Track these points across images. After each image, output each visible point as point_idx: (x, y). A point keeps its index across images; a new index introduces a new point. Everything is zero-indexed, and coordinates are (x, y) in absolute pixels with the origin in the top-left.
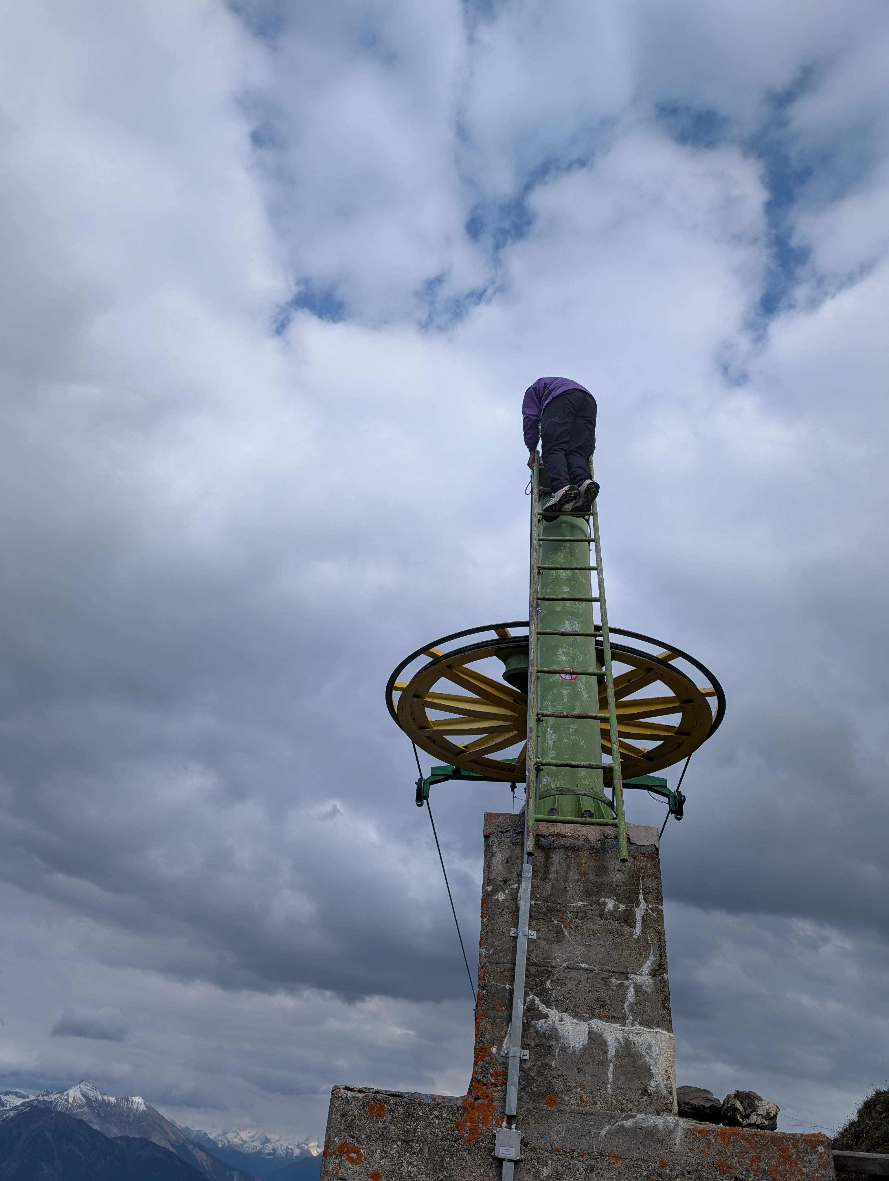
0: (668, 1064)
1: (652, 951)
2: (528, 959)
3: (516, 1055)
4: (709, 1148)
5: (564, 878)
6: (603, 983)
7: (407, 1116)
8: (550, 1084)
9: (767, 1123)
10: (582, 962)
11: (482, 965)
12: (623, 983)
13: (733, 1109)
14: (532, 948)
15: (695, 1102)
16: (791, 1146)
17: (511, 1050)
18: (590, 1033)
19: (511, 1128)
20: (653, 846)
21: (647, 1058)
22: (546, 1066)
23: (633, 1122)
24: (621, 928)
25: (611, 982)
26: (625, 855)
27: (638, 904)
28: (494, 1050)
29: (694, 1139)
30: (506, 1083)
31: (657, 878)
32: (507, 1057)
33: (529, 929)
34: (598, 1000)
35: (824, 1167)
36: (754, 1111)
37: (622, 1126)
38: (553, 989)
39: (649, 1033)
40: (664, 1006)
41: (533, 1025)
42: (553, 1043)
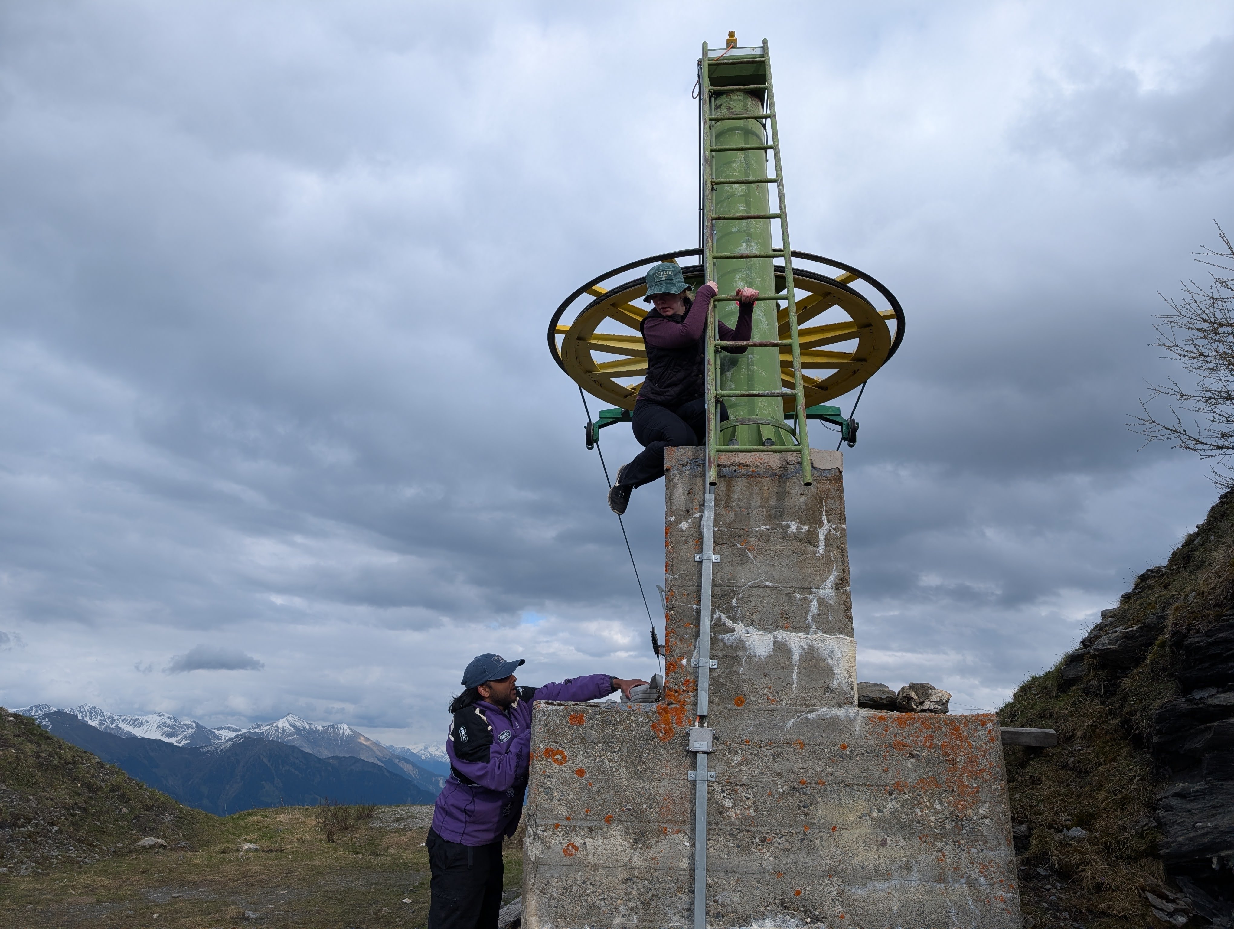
0: (850, 665)
1: (835, 567)
2: (713, 581)
3: (705, 665)
4: (887, 731)
5: (746, 505)
6: (787, 598)
7: (605, 722)
8: (738, 687)
9: (939, 707)
10: (766, 581)
11: (669, 589)
12: (807, 597)
13: (908, 698)
14: (716, 571)
15: (872, 695)
16: (962, 725)
17: (700, 661)
18: (776, 642)
19: (702, 726)
20: (837, 470)
21: (830, 661)
22: (734, 672)
23: (816, 715)
24: (804, 548)
25: (795, 597)
26: (809, 479)
27: (821, 525)
28: (684, 662)
29: (873, 725)
30: (697, 690)
31: (840, 500)
32: (696, 668)
33: (714, 554)
34: (782, 613)
35: (992, 740)
36: (928, 699)
37: (807, 718)
38: (739, 607)
39: (831, 639)
40: (846, 615)
41: (720, 638)
42: (739, 653)
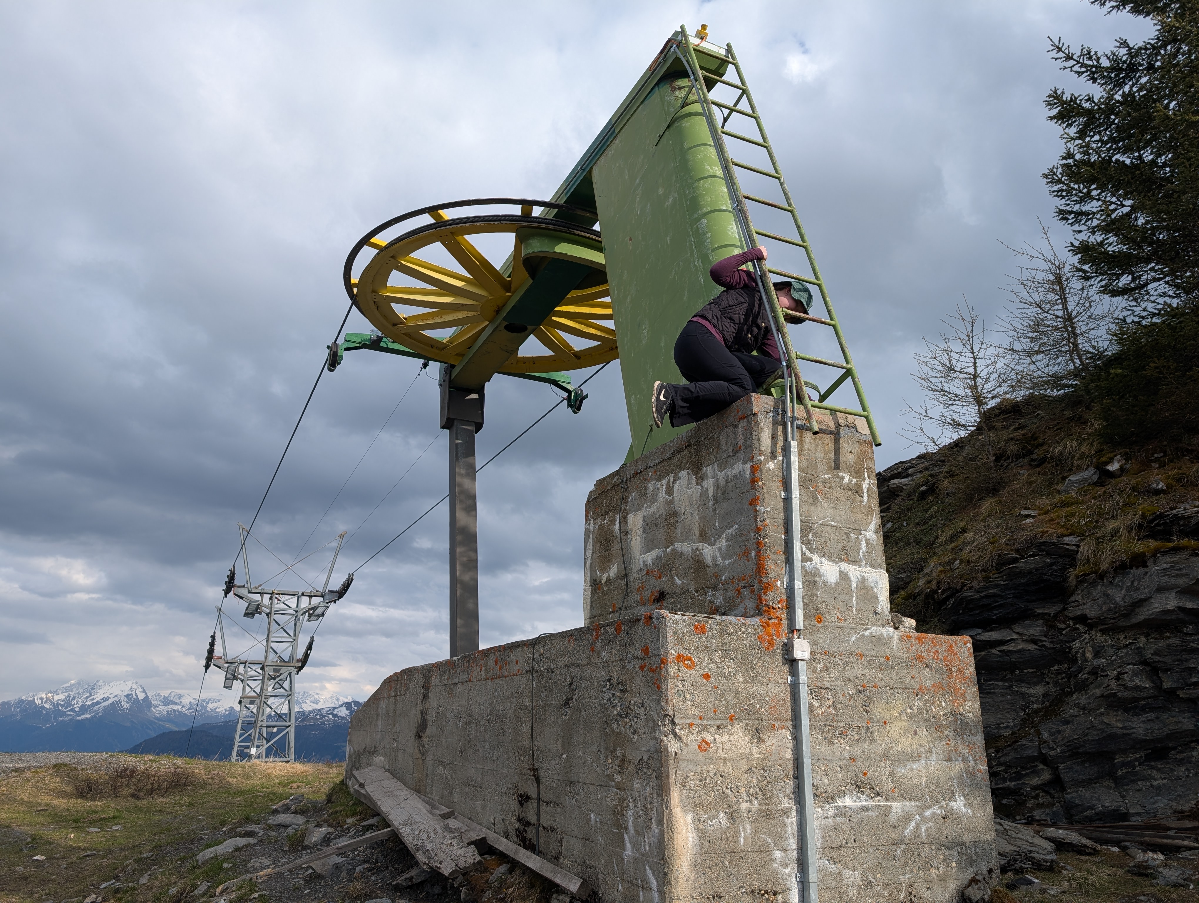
1: (874, 515)
2: (800, 516)
4: (912, 647)
5: (814, 455)
6: (846, 536)
7: (724, 633)
8: (818, 607)
10: (832, 521)
11: (762, 519)
12: (859, 537)
16: (954, 644)
18: (840, 572)
19: (799, 638)
21: (875, 590)
22: (814, 595)
23: (869, 632)
24: (854, 497)
25: (851, 536)
27: (864, 481)
28: (779, 584)
29: (904, 642)
30: (790, 607)
31: (873, 460)
32: (788, 589)
34: (844, 548)
37: (863, 635)
38: (813, 540)
39: (876, 572)
42: (817, 579)
